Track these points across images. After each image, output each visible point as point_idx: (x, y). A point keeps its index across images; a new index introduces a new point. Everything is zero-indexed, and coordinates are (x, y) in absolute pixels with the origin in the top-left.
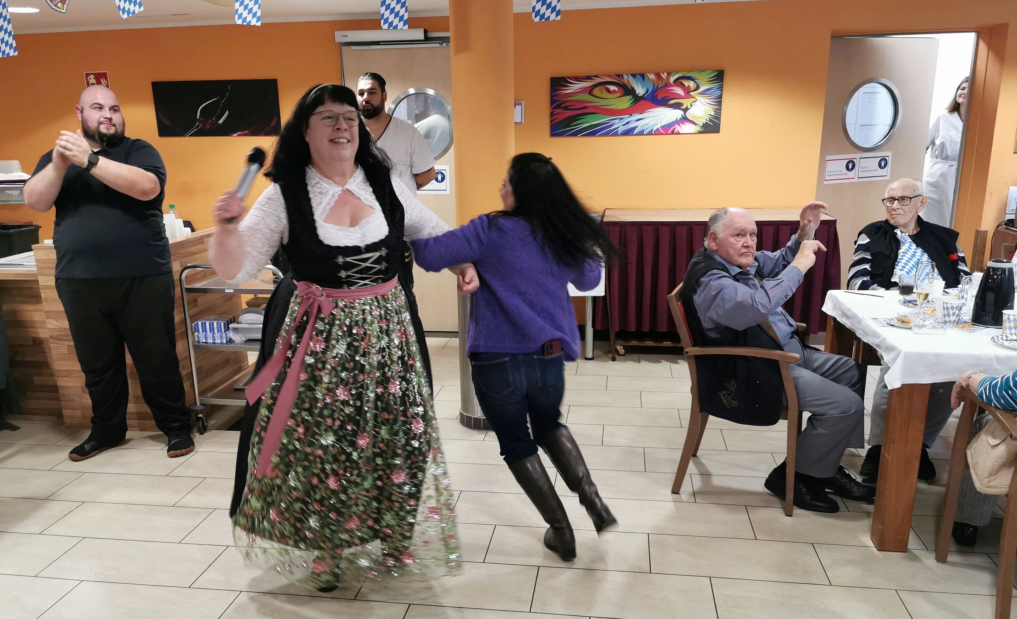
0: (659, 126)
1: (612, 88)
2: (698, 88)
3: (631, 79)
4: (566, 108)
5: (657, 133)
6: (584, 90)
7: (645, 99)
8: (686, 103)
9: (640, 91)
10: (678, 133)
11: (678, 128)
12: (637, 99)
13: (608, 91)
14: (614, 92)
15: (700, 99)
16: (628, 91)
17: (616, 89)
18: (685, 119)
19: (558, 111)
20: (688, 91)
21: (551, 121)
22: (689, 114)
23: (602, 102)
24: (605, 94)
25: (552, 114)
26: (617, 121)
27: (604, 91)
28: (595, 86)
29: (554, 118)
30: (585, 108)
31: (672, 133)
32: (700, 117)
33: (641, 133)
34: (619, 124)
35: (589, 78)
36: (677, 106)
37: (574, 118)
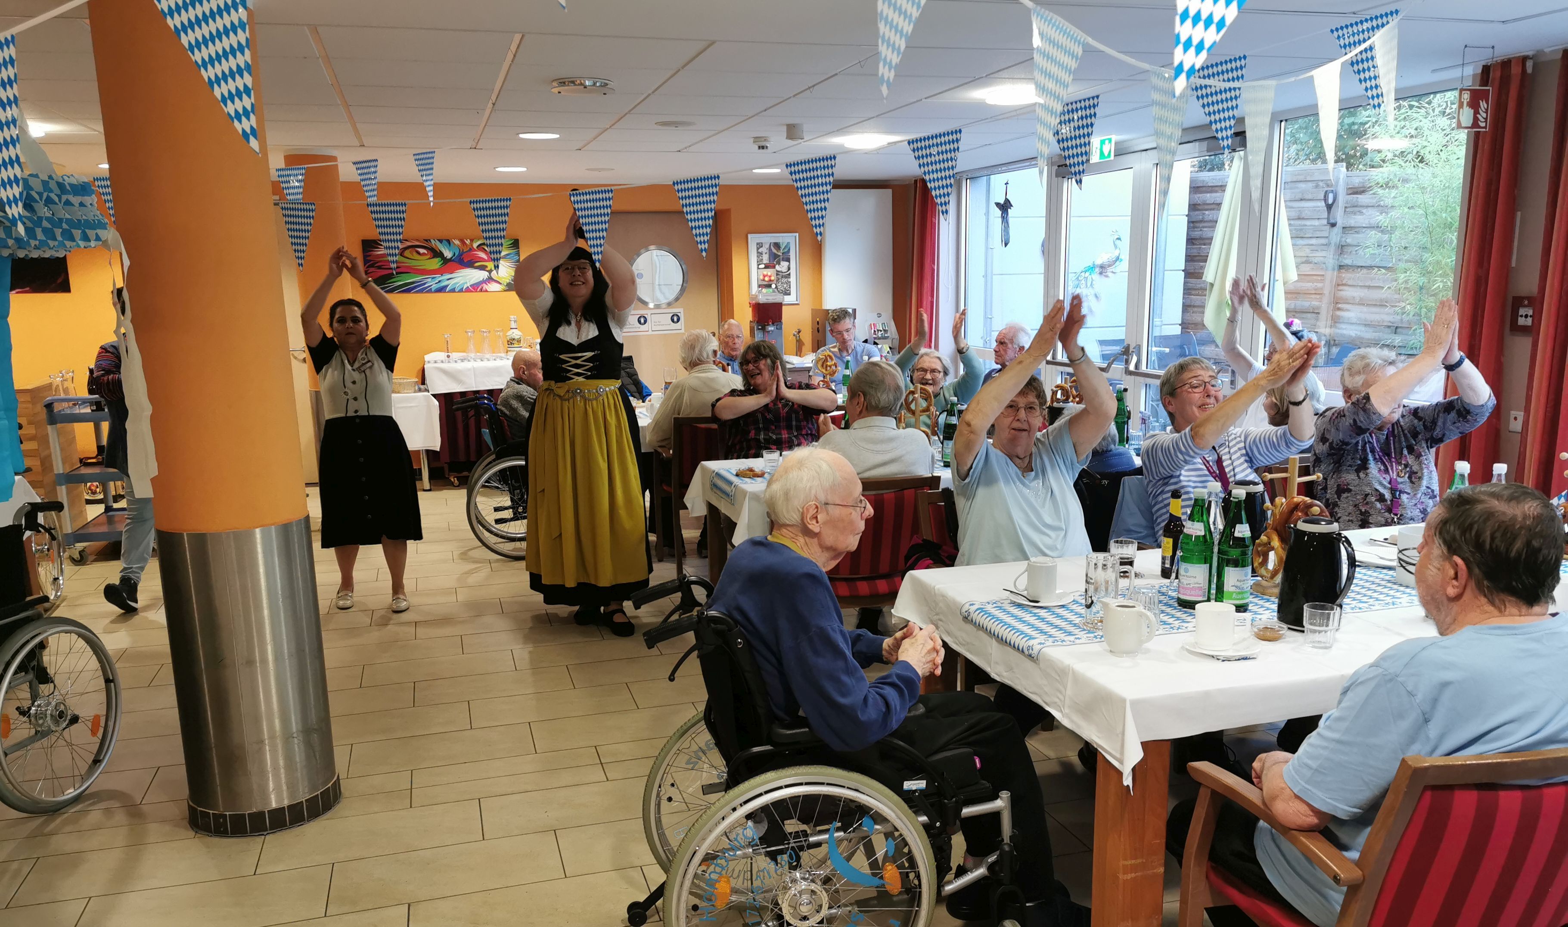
0: (468, 284)
1: (422, 251)
3: (438, 243)
4: (379, 268)
5: (468, 290)
7: (453, 261)
8: (490, 265)
9: (448, 254)
10: (486, 291)
11: (485, 287)
12: (445, 261)
13: (418, 253)
14: (424, 254)
15: (502, 262)
16: (436, 254)
17: (425, 252)
18: (490, 279)
20: (490, 255)
22: (494, 275)
23: (413, 263)
24: (416, 256)
25: (366, 273)
26: (430, 279)
27: (415, 254)
28: (406, 249)
30: (399, 267)
31: (481, 290)
32: (505, 278)
33: (453, 291)
34: (432, 282)
36: (483, 268)
37: (390, 276)
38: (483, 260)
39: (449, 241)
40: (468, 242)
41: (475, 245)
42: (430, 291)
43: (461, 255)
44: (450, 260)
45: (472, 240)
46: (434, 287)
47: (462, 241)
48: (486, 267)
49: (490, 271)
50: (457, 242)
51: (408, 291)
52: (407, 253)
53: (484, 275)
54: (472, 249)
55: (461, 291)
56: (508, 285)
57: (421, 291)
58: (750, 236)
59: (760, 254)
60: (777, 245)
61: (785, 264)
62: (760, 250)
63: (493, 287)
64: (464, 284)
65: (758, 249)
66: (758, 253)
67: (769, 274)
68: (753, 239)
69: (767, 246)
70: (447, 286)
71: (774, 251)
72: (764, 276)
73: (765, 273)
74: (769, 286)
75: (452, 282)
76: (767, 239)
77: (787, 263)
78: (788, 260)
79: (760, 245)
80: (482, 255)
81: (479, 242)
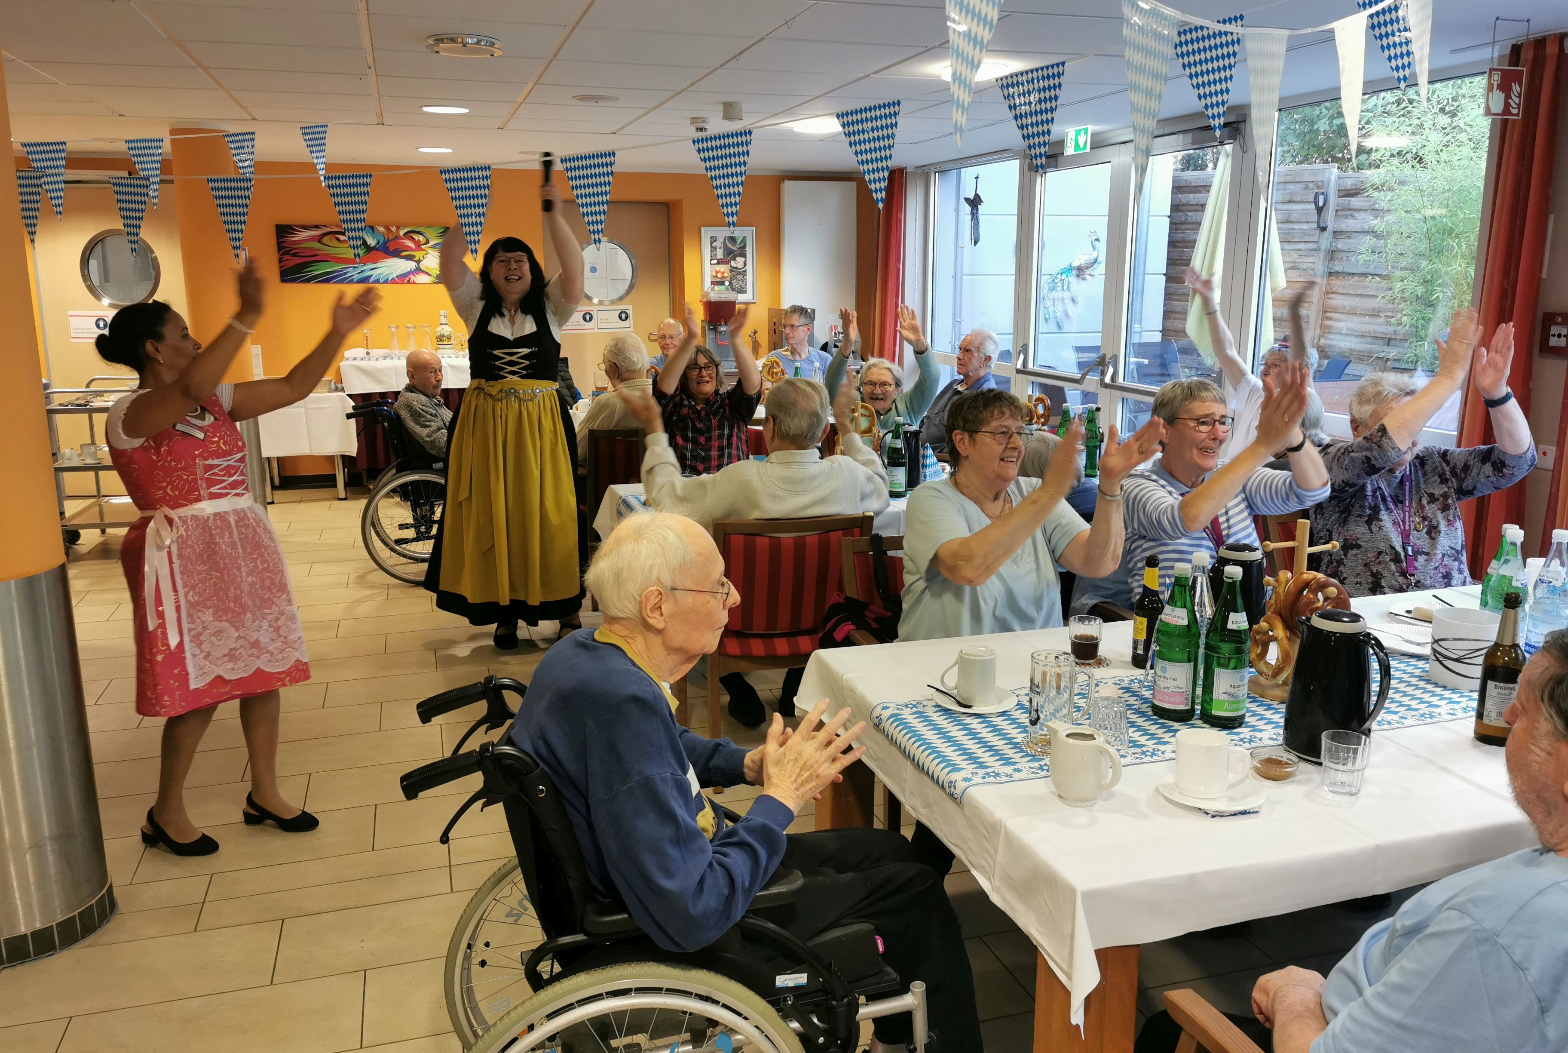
0: (394, 276)
1: (342, 238)
2: (427, 242)
4: (295, 255)
5: (393, 281)
6: (312, 239)
7: (377, 249)
8: (418, 255)
9: (371, 242)
10: (414, 283)
11: (413, 278)
12: (369, 249)
13: (338, 240)
14: (345, 241)
15: (431, 251)
17: (346, 239)
18: (418, 270)
19: (286, 257)
20: (418, 245)
21: (281, 267)
22: (423, 265)
23: (332, 251)
24: (335, 243)
25: (280, 261)
26: (351, 269)
27: (334, 240)
28: (324, 235)
29: (282, 264)
30: (316, 255)
31: (408, 282)
32: (433, 269)
33: (377, 281)
34: (353, 272)
35: (317, 227)
36: (410, 258)
37: (306, 265)
38: (409, 249)
39: (372, 228)
40: (394, 229)
41: (402, 233)
42: (351, 282)
43: (386, 243)
44: (374, 248)
45: (398, 228)
46: (356, 277)
47: (388, 228)
48: (414, 256)
49: (418, 262)
50: (382, 229)
51: (327, 281)
52: (326, 240)
53: (411, 265)
54: (397, 237)
55: (386, 282)
56: (438, 277)
57: (342, 282)
58: (703, 229)
59: (713, 249)
60: (732, 239)
61: (740, 260)
62: (714, 245)
63: (421, 278)
64: (389, 275)
65: (712, 243)
66: (712, 247)
67: (722, 270)
68: (707, 233)
69: (722, 240)
70: (370, 277)
71: (730, 245)
72: (717, 272)
73: (718, 269)
74: (722, 283)
75: (375, 273)
76: (722, 233)
77: (743, 259)
78: (744, 255)
79: (713, 239)
80: (411, 244)
81: (406, 230)
